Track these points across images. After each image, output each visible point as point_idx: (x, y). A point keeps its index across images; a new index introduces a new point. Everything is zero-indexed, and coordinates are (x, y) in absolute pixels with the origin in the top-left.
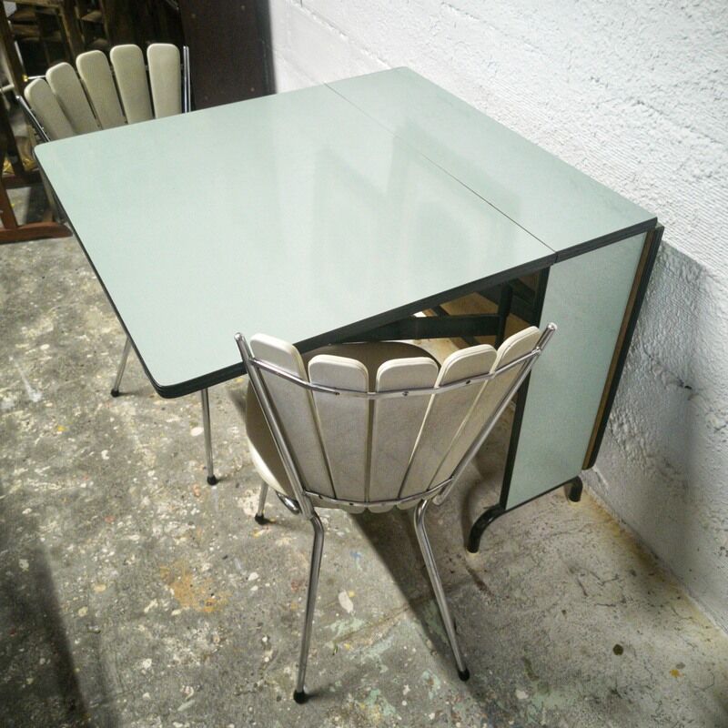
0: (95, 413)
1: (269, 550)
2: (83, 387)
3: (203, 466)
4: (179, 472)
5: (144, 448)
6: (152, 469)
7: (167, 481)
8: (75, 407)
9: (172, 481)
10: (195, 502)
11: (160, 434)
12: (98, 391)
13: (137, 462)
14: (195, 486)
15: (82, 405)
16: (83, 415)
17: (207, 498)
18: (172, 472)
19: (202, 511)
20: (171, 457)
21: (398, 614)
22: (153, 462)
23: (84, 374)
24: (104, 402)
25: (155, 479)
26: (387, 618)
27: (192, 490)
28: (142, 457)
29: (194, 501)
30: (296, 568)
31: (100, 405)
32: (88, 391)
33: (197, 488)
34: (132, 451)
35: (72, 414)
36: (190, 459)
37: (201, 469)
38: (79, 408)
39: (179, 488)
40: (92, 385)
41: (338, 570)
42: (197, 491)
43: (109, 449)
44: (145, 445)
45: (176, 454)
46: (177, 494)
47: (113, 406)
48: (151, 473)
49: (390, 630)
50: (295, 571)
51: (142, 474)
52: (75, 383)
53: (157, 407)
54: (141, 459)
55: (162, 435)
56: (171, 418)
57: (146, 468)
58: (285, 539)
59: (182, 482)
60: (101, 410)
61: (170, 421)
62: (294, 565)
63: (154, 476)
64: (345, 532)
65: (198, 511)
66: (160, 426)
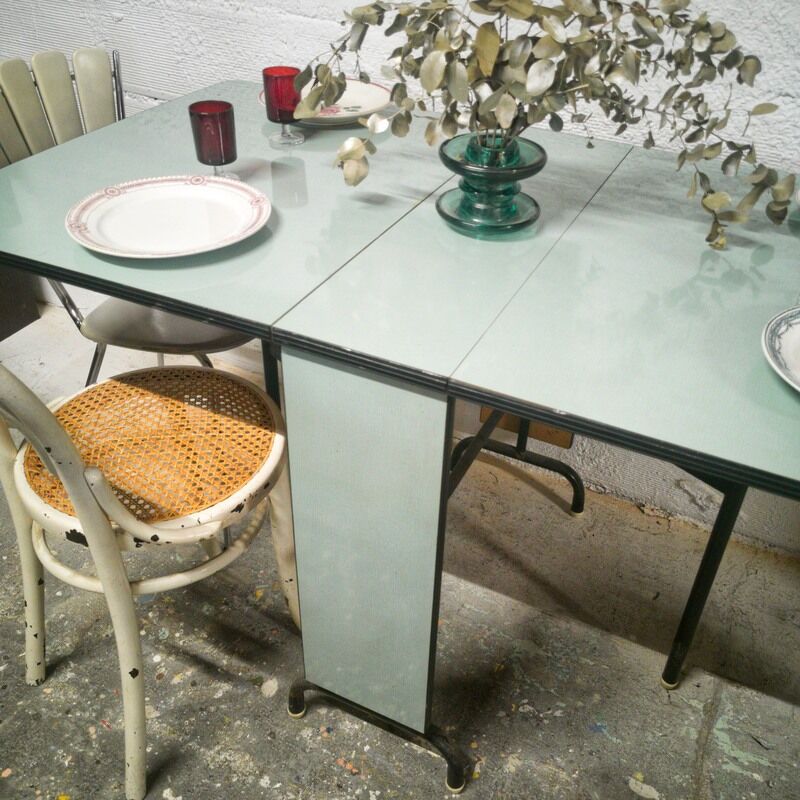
0: (96, 746)
1: (507, 784)
2: (37, 717)
3: (323, 729)
4: (300, 756)
5: (218, 753)
6: (261, 776)
7: (298, 778)
8: (54, 753)
9: (305, 775)
10: (363, 782)
11: (222, 720)
12: (68, 712)
13: (227, 778)
14: (341, 762)
15: (63, 745)
16: (79, 759)
17: (370, 767)
18: (292, 763)
19: (382, 788)
20: (270, 742)
21: (702, 766)
22: (251, 764)
23: (20, 698)
24: (93, 723)
25: (278, 785)
26: (697, 781)
27: (343, 770)
28: (230, 768)
29: (358, 784)
30: (557, 787)
31: (92, 730)
32: (52, 720)
33: (345, 762)
34: (206, 768)
35: (60, 766)
36: (299, 730)
37: (325, 734)
38: (60, 752)
39: (323, 777)
40: (49, 706)
41: (600, 758)
42: (349, 766)
43: (169, 786)
44: (217, 748)
45: (272, 734)
46: (328, 788)
47: (113, 721)
48: (265, 782)
49: (712, 789)
50: (559, 790)
51: (253, 790)
52: (17, 718)
53: (182, 686)
54: (231, 770)
55: (227, 720)
56: (216, 690)
57: (250, 779)
58: (510, 758)
59: (319, 767)
60: (100, 737)
61: (219, 694)
62: (552, 785)
63: (273, 783)
64: (562, 708)
65: (378, 793)
66: (212, 709)
